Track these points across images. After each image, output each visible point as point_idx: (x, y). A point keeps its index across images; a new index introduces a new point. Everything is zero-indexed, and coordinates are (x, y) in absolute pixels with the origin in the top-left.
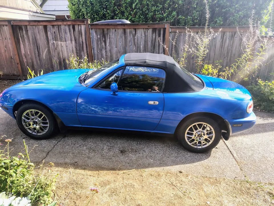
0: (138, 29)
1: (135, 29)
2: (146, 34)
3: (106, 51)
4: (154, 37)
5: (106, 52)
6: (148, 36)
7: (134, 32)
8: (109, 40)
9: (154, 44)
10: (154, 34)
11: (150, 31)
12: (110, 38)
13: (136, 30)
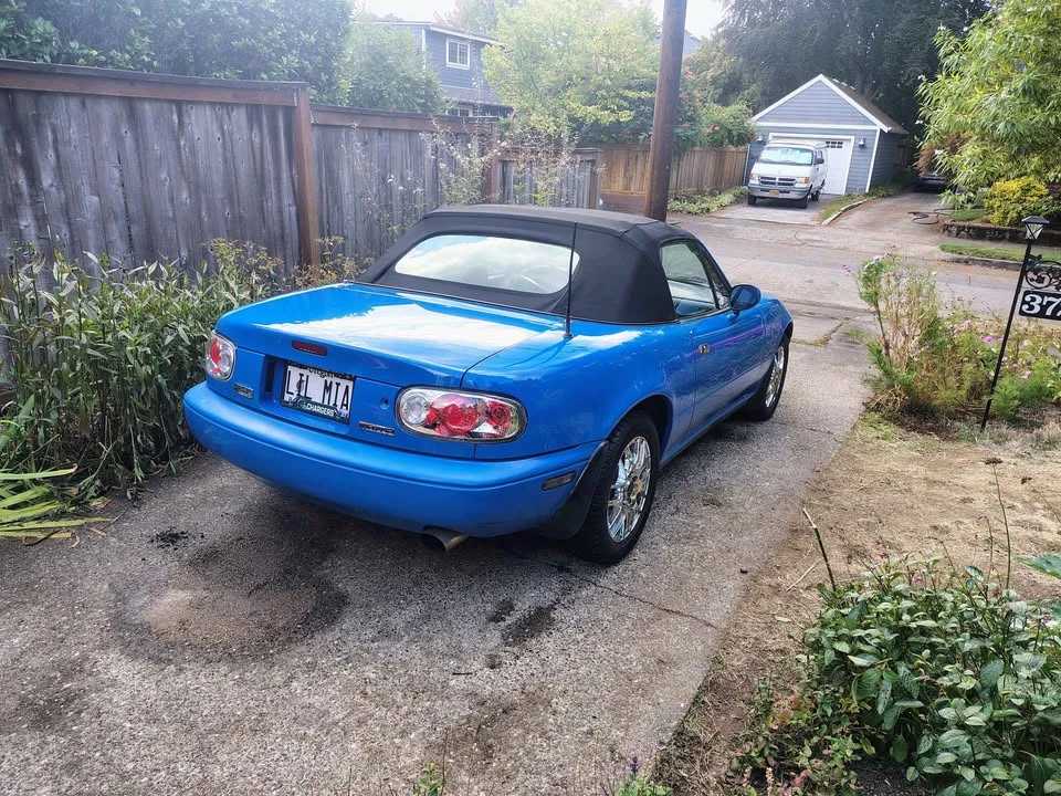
0: (192, 102)
1: (179, 104)
2: (225, 127)
3: (36, 218)
4: (257, 140)
5: (41, 221)
6: (236, 136)
7: (175, 117)
8: (51, 152)
9: (259, 172)
10: (256, 131)
11: (240, 116)
12: (55, 140)
13: (184, 108)
